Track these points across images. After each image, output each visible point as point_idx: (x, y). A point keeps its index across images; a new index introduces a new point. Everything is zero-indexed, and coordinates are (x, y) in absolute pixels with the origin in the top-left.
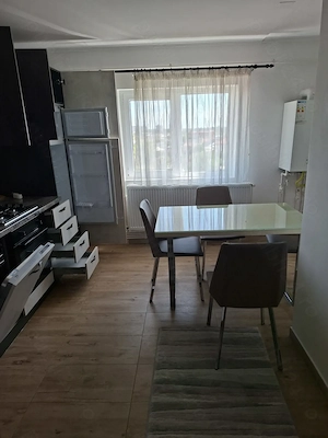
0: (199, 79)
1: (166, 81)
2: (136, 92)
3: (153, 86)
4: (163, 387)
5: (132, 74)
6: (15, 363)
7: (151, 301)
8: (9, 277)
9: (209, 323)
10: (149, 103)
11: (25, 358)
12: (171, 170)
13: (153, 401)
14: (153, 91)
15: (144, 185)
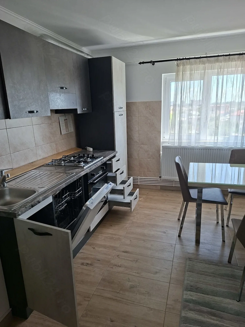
0: (230, 63)
1: (201, 66)
2: (177, 75)
3: (191, 70)
4: (191, 305)
5: (175, 62)
6: (83, 264)
7: (179, 236)
8: (88, 203)
9: (229, 261)
10: (187, 83)
11: (89, 262)
12: (199, 134)
13: (183, 314)
14: (191, 74)
15: (176, 145)
